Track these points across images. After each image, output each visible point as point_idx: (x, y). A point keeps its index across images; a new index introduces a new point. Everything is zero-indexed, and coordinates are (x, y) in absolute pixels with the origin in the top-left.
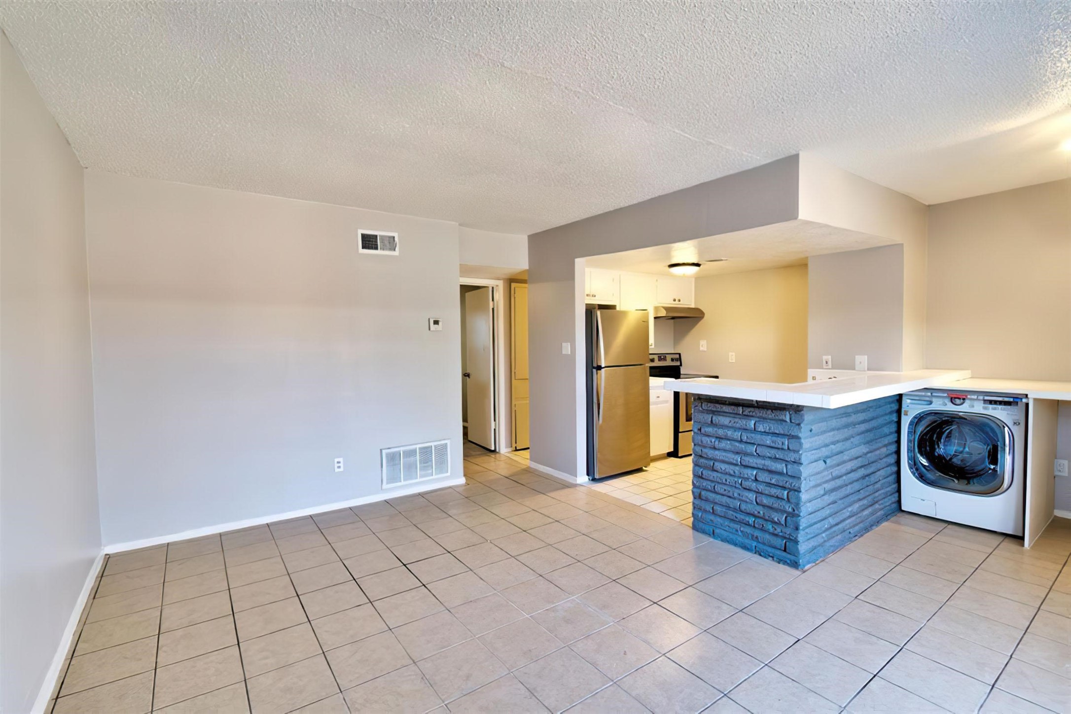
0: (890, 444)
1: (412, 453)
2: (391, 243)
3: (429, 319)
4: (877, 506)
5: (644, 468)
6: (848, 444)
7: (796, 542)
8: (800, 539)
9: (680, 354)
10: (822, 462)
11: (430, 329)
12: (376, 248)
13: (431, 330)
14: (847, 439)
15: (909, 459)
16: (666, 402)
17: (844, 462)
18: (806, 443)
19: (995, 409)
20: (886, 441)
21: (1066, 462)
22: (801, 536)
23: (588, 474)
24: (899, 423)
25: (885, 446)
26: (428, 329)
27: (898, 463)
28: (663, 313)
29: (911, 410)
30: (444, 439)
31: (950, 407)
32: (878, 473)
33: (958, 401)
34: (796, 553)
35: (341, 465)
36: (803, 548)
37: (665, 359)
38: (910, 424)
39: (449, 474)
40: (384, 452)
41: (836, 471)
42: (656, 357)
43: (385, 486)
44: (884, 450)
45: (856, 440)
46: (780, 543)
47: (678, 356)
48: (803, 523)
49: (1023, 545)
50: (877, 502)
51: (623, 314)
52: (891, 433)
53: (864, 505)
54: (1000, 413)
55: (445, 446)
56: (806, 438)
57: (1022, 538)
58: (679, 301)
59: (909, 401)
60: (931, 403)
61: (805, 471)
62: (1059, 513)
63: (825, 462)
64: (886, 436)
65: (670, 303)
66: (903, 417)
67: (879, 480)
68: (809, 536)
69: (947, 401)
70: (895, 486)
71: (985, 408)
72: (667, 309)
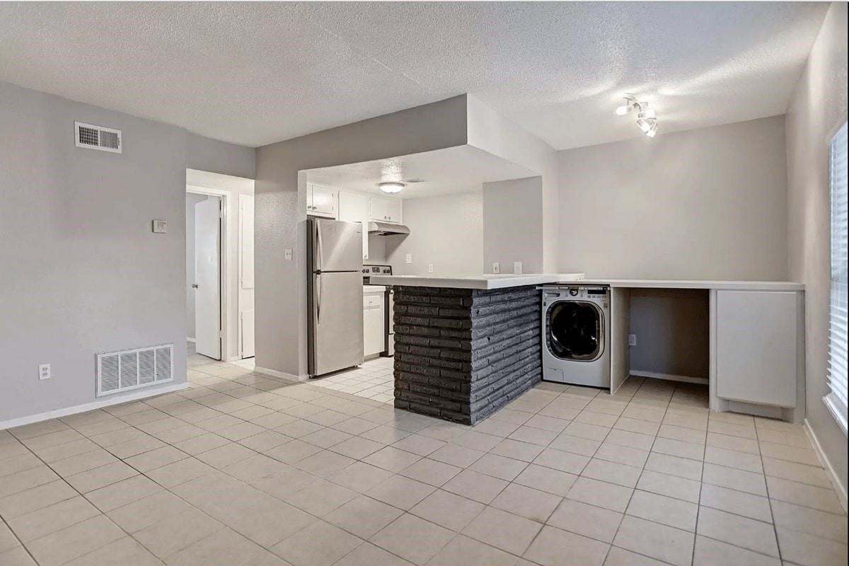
0: (535, 328)
1: (129, 358)
2: (112, 140)
3: (153, 222)
4: (526, 376)
5: (359, 366)
6: (504, 326)
7: (469, 403)
8: (472, 401)
9: (390, 267)
10: (486, 339)
11: (153, 231)
12: (96, 144)
13: (155, 231)
14: (504, 321)
15: (547, 340)
16: (377, 307)
17: (503, 339)
18: (475, 322)
19: (594, 297)
20: (532, 326)
21: (634, 336)
22: (473, 397)
23: (309, 373)
24: (540, 312)
25: (532, 329)
26: (151, 229)
27: (540, 343)
28: (376, 228)
29: (549, 301)
30: (167, 344)
31: (570, 298)
32: (527, 351)
33: (575, 292)
34: (468, 413)
35: (48, 371)
36: (473, 407)
37: (378, 271)
38: (547, 313)
39: (171, 379)
40: (99, 357)
41: (498, 347)
42: (370, 268)
43: (100, 393)
44: (531, 332)
45: (512, 323)
46: (456, 406)
47: (389, 268)
48: (474, 386)
49: (610, 393)
50: (527, 373)
51: (342, 224)
52: (535, 320)
53: (517, 375)
54: (597, 301)
55: (167, 351)
56: (474, 318)
57: (609, 389)
58: (389, 218)
59: (546, 295)
60: (558, 295)
61: (474, 344)
62: (633, 373)
63: (489, 339)
64: (532, 321)
65: (381, 219)
66: (543, 307)
67: (528, 356)
68: (478, 398)
69: (568, 293)
70: (539, 361)
71: (589, 297)
72: (378, 224)
